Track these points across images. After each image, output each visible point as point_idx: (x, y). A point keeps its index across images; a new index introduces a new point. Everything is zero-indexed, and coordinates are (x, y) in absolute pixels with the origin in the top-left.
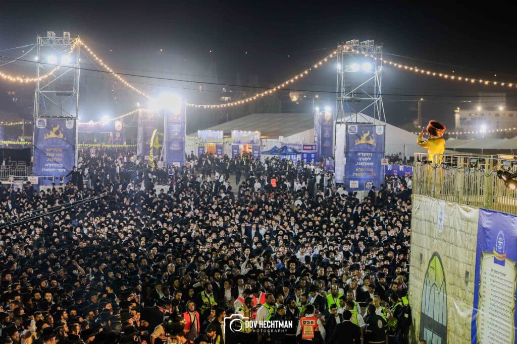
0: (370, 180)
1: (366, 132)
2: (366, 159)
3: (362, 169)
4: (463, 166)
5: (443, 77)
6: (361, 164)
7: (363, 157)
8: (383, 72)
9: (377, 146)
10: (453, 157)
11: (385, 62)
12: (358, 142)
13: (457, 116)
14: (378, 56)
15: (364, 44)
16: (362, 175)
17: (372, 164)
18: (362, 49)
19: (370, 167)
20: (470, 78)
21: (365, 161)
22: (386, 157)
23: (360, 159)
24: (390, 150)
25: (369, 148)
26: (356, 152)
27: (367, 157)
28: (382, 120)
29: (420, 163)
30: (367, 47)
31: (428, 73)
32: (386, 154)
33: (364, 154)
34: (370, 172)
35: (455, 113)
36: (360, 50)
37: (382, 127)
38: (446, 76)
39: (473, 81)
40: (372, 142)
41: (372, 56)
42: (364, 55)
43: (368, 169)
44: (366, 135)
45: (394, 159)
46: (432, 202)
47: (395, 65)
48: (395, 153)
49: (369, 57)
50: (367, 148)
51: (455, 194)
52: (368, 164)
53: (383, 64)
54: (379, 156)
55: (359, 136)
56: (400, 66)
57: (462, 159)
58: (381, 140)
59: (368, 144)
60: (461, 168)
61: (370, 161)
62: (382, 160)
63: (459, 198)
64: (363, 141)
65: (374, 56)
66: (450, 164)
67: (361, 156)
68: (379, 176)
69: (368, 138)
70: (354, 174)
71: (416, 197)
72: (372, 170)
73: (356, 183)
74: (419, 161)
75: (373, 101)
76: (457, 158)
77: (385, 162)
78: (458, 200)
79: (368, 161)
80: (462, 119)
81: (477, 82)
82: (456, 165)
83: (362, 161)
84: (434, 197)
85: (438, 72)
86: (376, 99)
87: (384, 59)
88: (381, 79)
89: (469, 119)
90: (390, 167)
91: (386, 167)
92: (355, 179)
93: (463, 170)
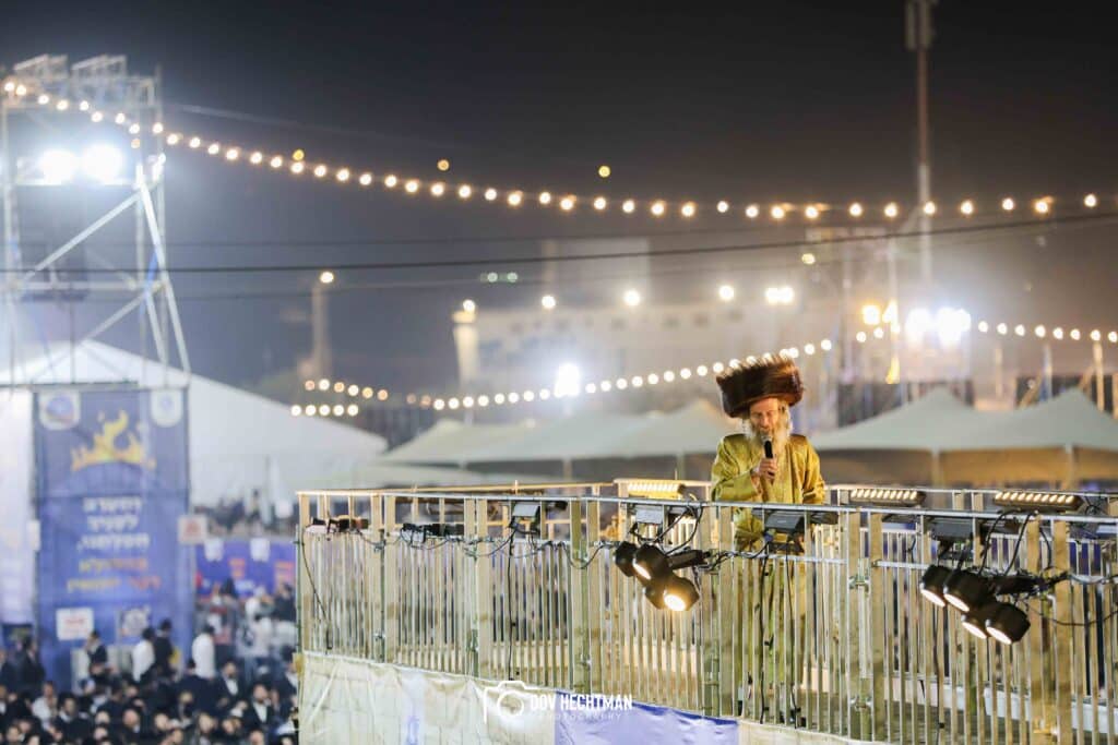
0: (137, 604)
1: (113, 417)
2: (120, 522)
3: (101, 564)
4: (484, 533)
5: (400, 188)
6: (100, 542)
7: (107, 514)
8: (167, 180)
9: (158, 471)
10: (448, 502)
11: (173, 139)
12: (82, 458)
13: (466, 338)
14: (147, 118)
15: (84, 73)
16: (103, 586)
17: (143, 540)
18: (80, 93)
19: (135, 552)
20: (504, 188)
21: (115, 531)
22: (200, 510)
23: (94, 523)
24: (211, 484)
25: (128, 477)
26: (78, 499)
27: (119, 512)
28: (175, 362)
29: (322, 529)
30: (100, 82)
31: (343, 175)
32: (197, 498)
33: (109, 505)
34: (134, 574)
35: (453, 325)
36: (72, 98)
37: (177, 397)
38: (412, 186)
39: (515, 199)
40: (138, 453)
41: (120, 118)
42: (86, 116)
43: (129, 563)
44: (112, 430)
45: (230, 516)
46: (374, 678)
47: (214, 149)
48: (232, 493)
49: (108, 123)
50: (122, 481)
51: (463, 643)
52: (129, 541)
53: (167, 149)
54: (171, 506)
55: (84, 435)
56: (233, 154)
57: (483, 508)
58: (174, 443)
59: (123, 464)
60: (480, 541)
61: (136, 530)
62: (183, 523)
63: (476, 656)
64: (103, 453)
65: (129, 116)
66: (435, 530)
67: (98, 513)
68: (174, 584)
69: (121, 441)
70: (72, 585)
71: (313, 663)
72: (143, 564)
73: (81, 621)
74: (317, 522)
75: (136, 294)
76: (461, 501)
77: (192, 529)
78: (475, 666)
79: (126, 531)
80: (487, 349)
81: (531, 203)
82: (460, 530)
83: (102, 531)
84: (382, 658)
85: (379, 172)
86: (149, 287)
87: (169, 129)
88: (161, 206)
89: (512, 344)
90: (214, 549)
91: (200, 548)
92: (76, 603)
93: (486, 548)
